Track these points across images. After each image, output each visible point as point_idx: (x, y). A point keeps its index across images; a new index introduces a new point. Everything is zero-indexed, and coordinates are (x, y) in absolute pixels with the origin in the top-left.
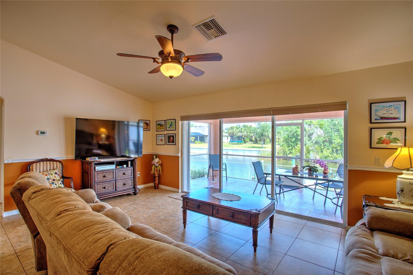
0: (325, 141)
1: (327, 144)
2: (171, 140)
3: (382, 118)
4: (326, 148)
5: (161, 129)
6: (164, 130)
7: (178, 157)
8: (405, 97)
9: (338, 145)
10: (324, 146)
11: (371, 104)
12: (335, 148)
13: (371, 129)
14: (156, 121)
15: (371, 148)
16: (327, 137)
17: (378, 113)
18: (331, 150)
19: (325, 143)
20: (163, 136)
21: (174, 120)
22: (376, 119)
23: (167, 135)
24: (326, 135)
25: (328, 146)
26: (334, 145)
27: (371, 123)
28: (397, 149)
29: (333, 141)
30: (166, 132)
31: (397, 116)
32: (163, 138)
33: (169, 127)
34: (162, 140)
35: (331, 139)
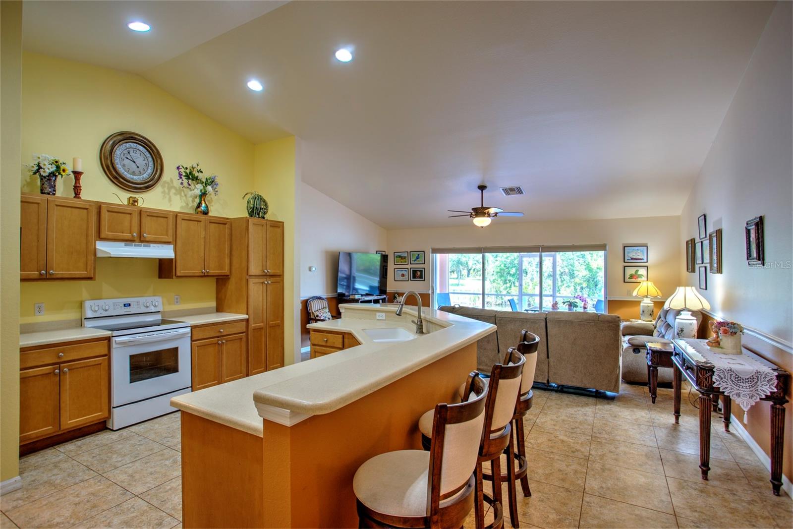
0: (563, 273)
1: (567, 278)
2: (418, 275)
3: (632, 259)
4: (565, 285)
5: (401, 262)
6: (407, 263)
7: (429, 294)
8: (647, 244)
9: (583, 280)
10: (562, 281)
11: (624, 247)
12: (579, 284)
13: (625, 267)
14: (394, 253)
15: (624, 282)
16: (566, 266)
17: (629, 255)
18: (572, 288)
19: (563, 276)
20: (406, 271)
21: (423, 253)
22: (628, 260)
23: (412, 269)
24: (565, 263)
25: (568, 281)
26: (577, 280)
27: (624, 262)
28: (640, 283)
29: (576, 273)
30: (409, 266)
31: (642, 258)
32: (406, 273)
33: (414, 260)
34: (403, 275)
35: (573, 270)
